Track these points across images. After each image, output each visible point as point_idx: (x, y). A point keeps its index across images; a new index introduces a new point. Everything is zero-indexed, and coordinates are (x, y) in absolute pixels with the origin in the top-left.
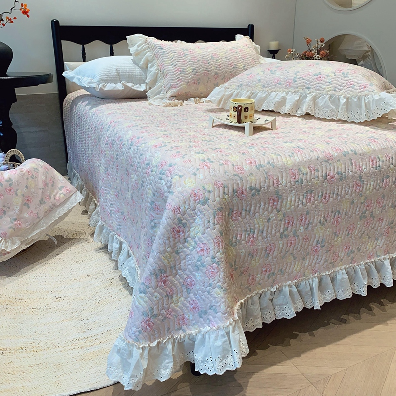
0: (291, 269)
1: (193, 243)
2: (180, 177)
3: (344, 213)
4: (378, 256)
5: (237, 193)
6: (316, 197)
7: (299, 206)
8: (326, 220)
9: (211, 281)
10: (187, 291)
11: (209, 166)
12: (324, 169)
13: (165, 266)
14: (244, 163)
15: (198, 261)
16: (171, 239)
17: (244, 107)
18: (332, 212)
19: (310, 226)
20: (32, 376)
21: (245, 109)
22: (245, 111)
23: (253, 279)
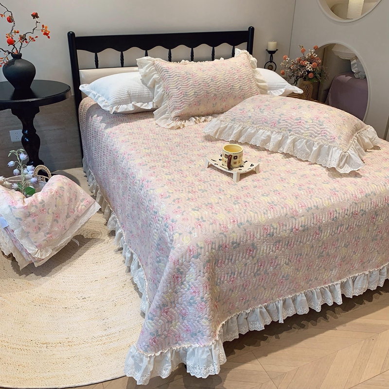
0: (262, 296)
1: (188, 286)
2: (180, 234)
3: (305, 255)
4: (332, 282)
5: (222, 247)
6: (284, 244)
7: (270, 253)
8: (290, 261)
9: (200, 314)
10: (182, 318)
11: (202, 225)
12: (291, 223)
13: (167, 302)
14: (229, 222)
15: (191, 299)
16: (172, 283)
17: (233, 155)
18: (295, 255)
19: (278, 266)
20: (70, 366)
21: (234, 157)
22: (234, 159)
23: (233, 305)
